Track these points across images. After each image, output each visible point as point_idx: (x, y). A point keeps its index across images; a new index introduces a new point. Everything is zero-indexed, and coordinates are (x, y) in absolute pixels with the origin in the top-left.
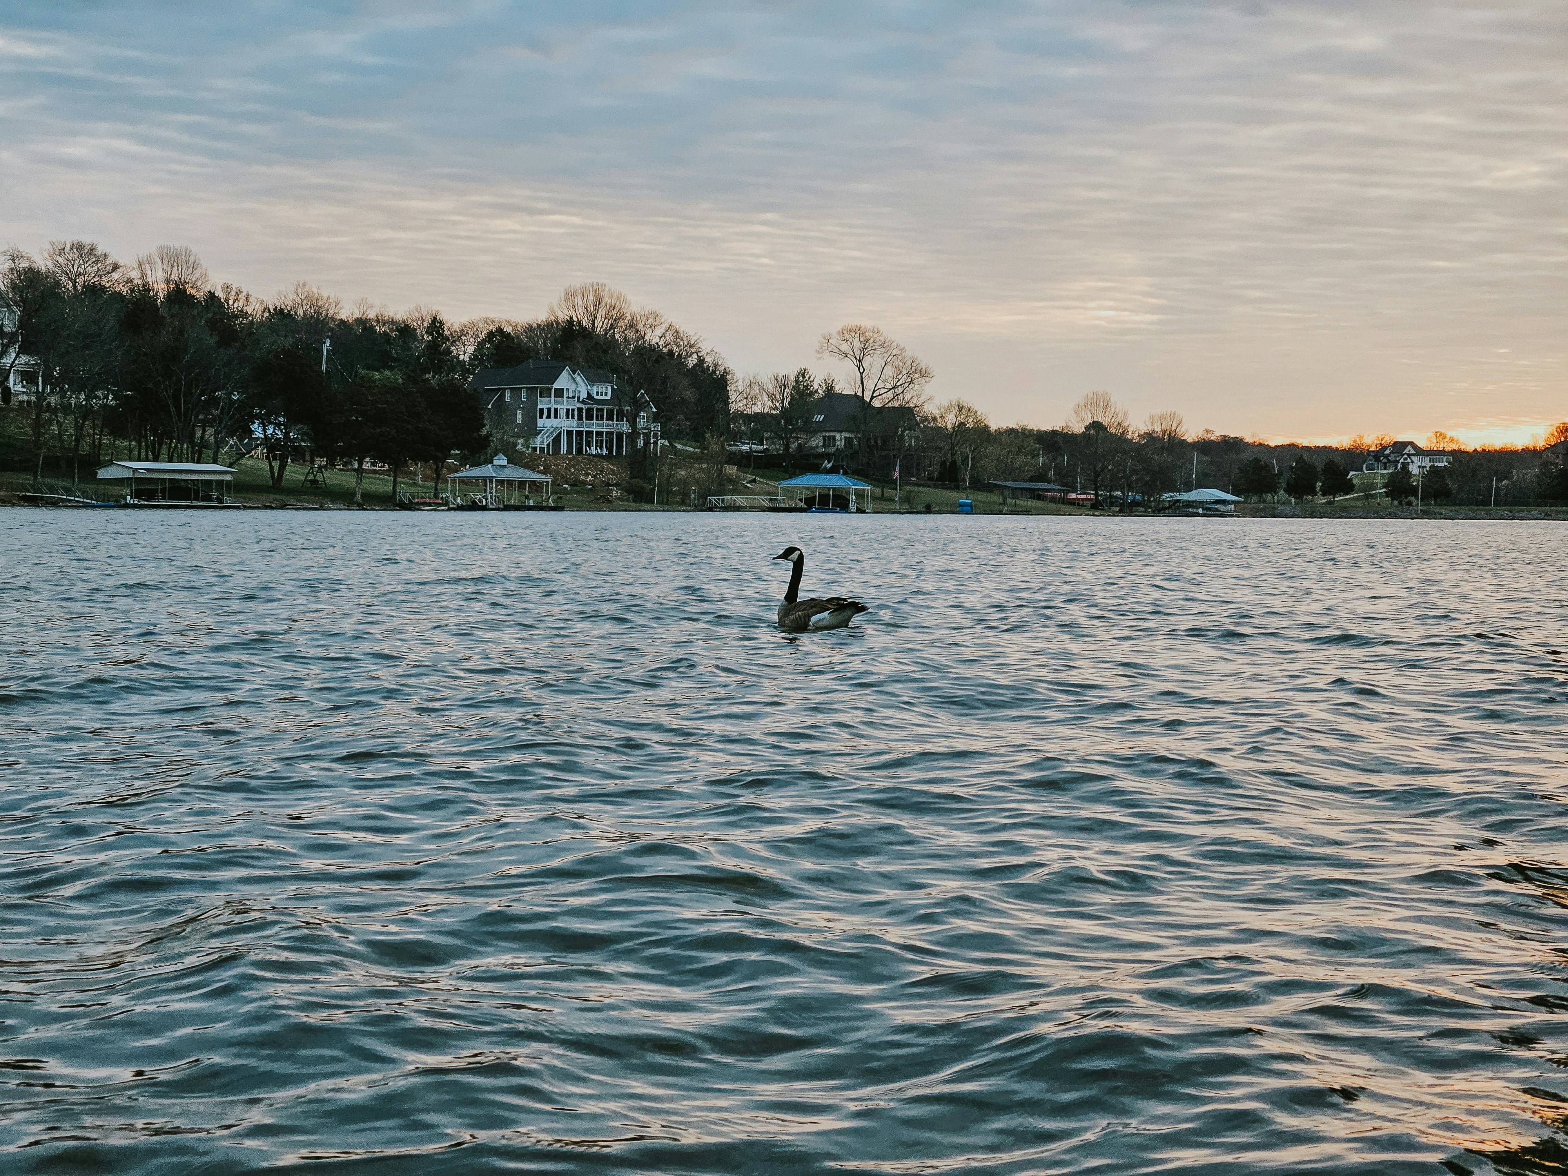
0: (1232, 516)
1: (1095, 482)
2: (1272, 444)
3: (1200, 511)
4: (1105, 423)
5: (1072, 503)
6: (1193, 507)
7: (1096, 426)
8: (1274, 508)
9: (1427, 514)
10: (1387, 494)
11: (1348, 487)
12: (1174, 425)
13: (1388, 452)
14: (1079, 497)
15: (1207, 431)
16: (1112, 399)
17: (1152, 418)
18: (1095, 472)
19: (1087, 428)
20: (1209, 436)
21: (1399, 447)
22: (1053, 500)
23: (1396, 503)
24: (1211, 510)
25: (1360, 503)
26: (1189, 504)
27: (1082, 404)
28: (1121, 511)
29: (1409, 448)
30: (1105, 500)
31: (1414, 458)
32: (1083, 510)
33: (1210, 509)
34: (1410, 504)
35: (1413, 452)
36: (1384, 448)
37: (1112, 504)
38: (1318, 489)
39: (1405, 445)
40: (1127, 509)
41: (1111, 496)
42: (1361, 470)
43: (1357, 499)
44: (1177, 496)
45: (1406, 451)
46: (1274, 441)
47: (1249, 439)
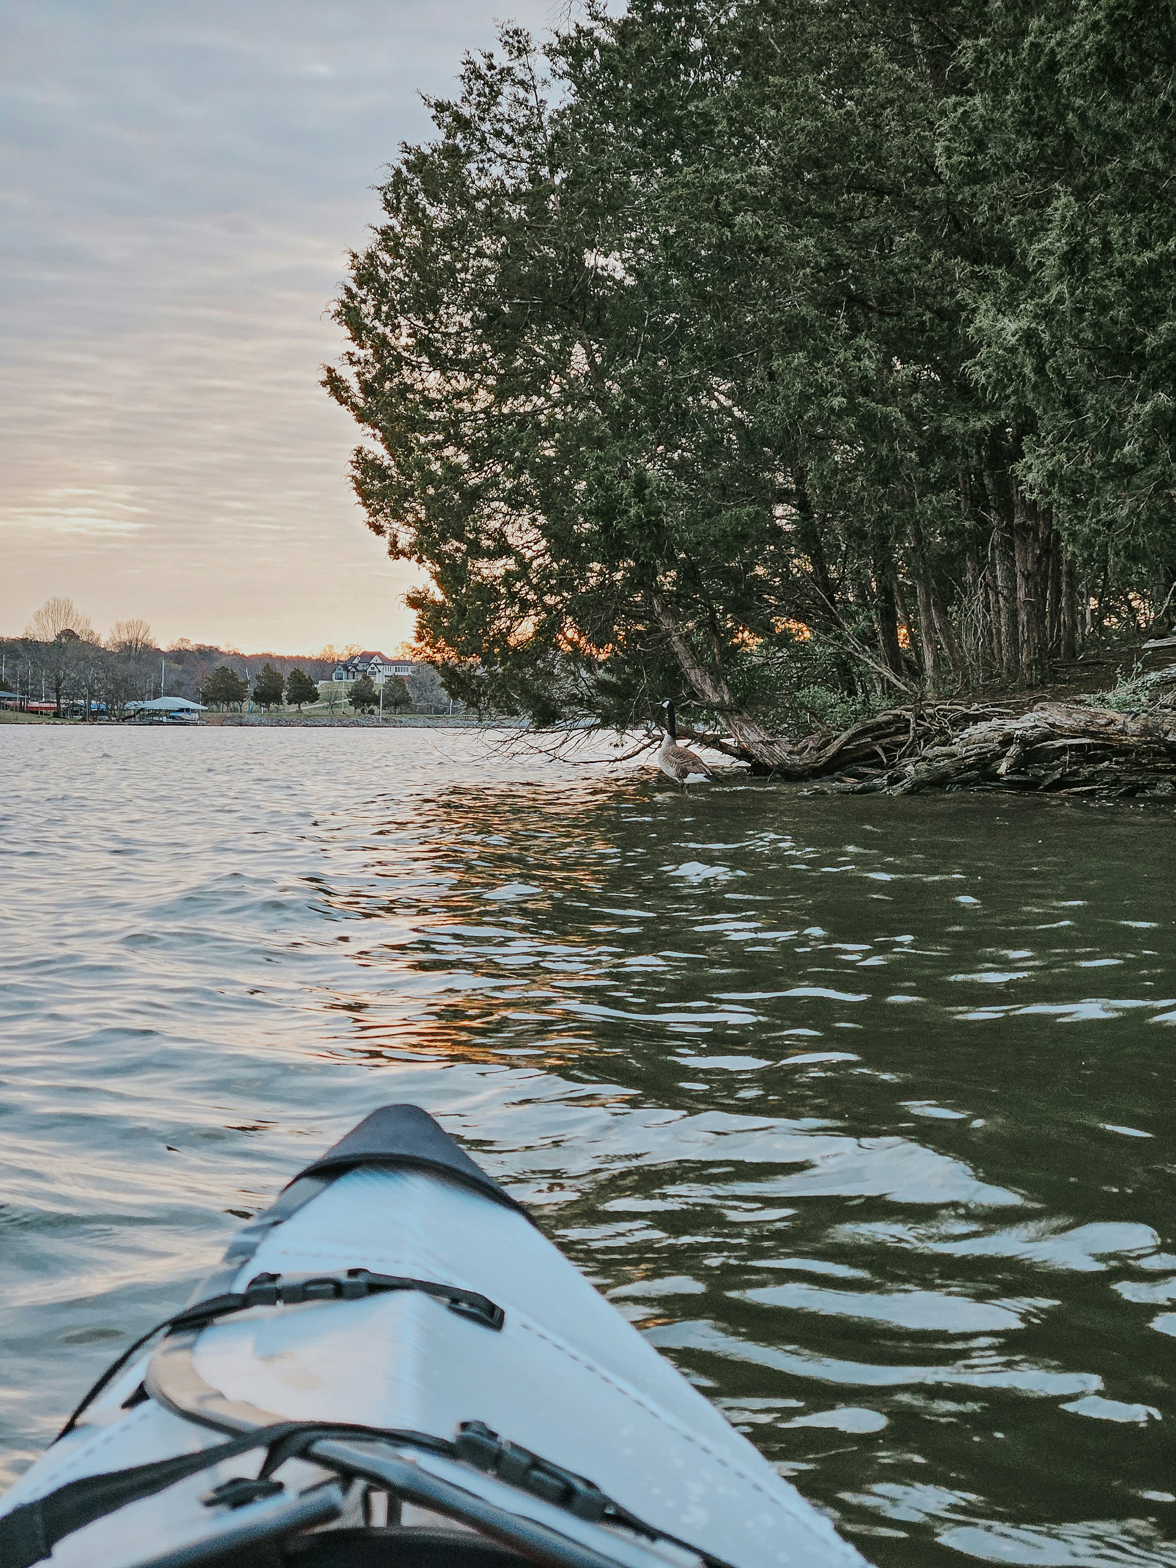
0: (196, 724)
1: (57, 690)
2: (247, 654)
3: (165, 719)
4: (77, 632)
5: (34, 711)
6: (157, 715)
7: (69, 634)
8: (241, 717)
9: (387, 723)
10: (351, 703)
11: (313, 697)
12: (141, 633)
13: (356, 661)
14: (42, 705)
15: (182, 640)
16: (74, 607)
17: (118, 625)
18: (57, 679)
19: (59, 637)
20: (184, 644)
21: (367, 657)
22: (13, 709)
23: (359, 710)
24: (175, 719)
25: (325, 712)
26: (156, 713)
27: (43, 611)
28: (83, 720)
29: (376, 657)
30: (66, 710)
31: (381, 668)
32: (44, 718)
33: (173, 717)
34: (371, 712)
35: (380, 661)
36: (353, 658)
37: (76, 713)
38: (283, 698)
39: (372, 655)
40: (92, 717)
41: (74, 705)
42: (331, 679)
43: (324, 708)
44: (141, 705)
45: (373, 661)
46: (247, 650)
47: (223, 648)
